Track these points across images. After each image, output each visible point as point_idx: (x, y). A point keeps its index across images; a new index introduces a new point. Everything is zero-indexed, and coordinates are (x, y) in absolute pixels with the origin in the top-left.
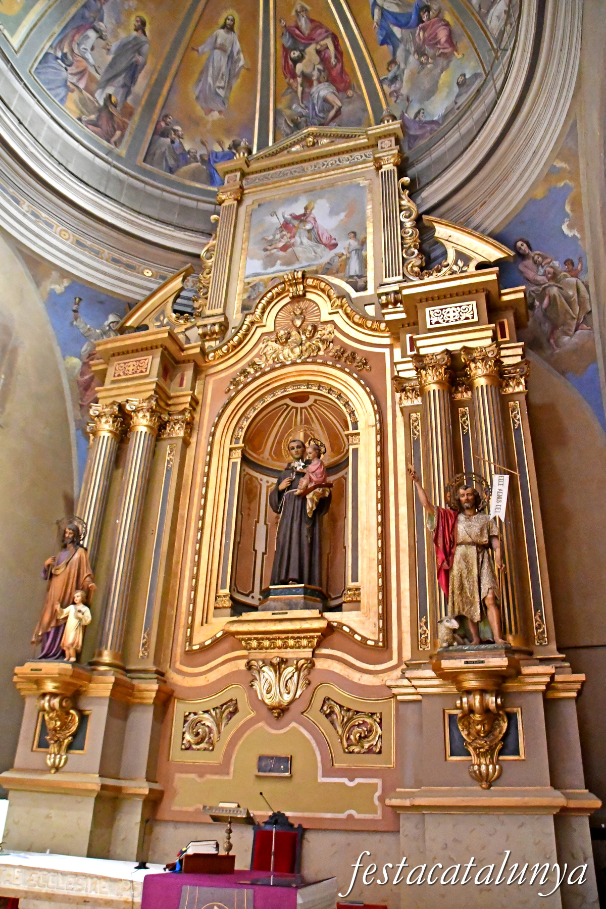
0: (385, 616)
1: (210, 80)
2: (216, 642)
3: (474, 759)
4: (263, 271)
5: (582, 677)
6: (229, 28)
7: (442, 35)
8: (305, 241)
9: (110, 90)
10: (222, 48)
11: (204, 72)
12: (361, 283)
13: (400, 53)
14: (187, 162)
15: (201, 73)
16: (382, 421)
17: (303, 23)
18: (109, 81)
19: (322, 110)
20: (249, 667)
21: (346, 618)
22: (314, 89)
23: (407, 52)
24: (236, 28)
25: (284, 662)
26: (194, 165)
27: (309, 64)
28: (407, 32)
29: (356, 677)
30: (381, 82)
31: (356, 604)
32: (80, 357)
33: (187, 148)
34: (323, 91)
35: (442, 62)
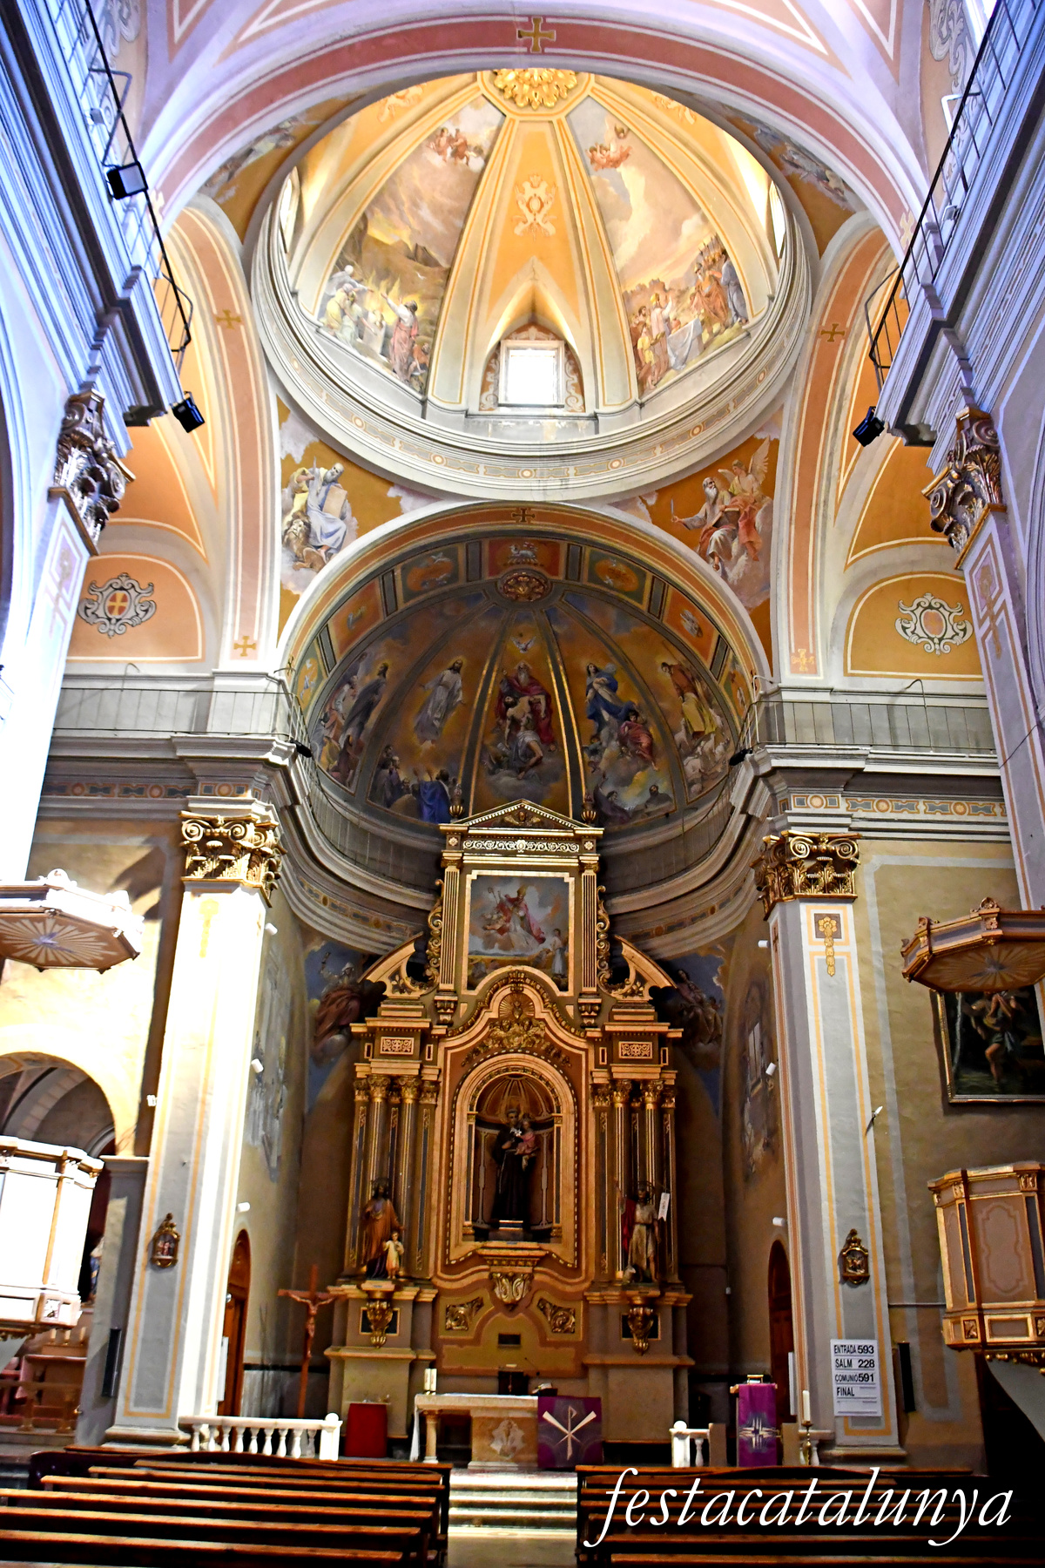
0: (578, 1249)
1: (429, 712)
2: (467, 1259)
3: (635, 1340)
4: (482, 950)
5: (690, 1296)
6: (455, 669)
7: (645, 741)
8: (519, 928)
9: (350, 732)
10: (445, 686)
11: (426, 704)
12: (563, 983)
13: (604, 733)
14: (401, 793)
15: (422, 708)
16: (579, 1111)
17: (523, 677)
18: (348, 724)
19: (525, 755)
20: (491, 1276)
21: (553, 1248)
22: (520, 733)
23: (611, 736)
24: (462, 671)
25: (515, 1276)
26: (406, 797)
27: (520, 710)
28: (614, 721)
29: (560, 1286)
30: (582, 749)
31: (559, 1238)
32: (319, 998)
33: (402, 778)
34: (528, 738)
35: (641, 763)
